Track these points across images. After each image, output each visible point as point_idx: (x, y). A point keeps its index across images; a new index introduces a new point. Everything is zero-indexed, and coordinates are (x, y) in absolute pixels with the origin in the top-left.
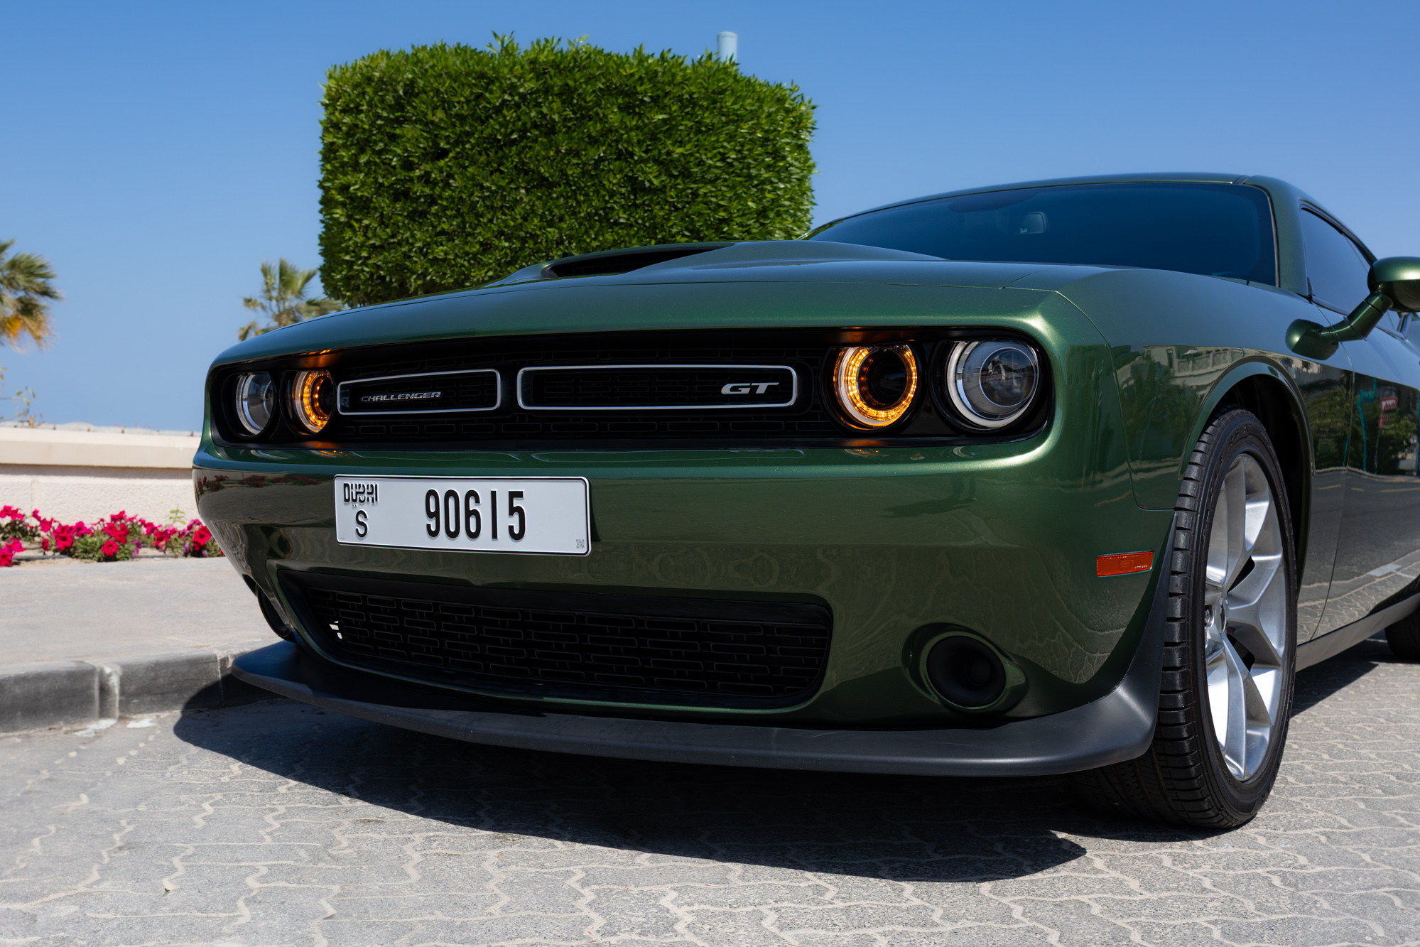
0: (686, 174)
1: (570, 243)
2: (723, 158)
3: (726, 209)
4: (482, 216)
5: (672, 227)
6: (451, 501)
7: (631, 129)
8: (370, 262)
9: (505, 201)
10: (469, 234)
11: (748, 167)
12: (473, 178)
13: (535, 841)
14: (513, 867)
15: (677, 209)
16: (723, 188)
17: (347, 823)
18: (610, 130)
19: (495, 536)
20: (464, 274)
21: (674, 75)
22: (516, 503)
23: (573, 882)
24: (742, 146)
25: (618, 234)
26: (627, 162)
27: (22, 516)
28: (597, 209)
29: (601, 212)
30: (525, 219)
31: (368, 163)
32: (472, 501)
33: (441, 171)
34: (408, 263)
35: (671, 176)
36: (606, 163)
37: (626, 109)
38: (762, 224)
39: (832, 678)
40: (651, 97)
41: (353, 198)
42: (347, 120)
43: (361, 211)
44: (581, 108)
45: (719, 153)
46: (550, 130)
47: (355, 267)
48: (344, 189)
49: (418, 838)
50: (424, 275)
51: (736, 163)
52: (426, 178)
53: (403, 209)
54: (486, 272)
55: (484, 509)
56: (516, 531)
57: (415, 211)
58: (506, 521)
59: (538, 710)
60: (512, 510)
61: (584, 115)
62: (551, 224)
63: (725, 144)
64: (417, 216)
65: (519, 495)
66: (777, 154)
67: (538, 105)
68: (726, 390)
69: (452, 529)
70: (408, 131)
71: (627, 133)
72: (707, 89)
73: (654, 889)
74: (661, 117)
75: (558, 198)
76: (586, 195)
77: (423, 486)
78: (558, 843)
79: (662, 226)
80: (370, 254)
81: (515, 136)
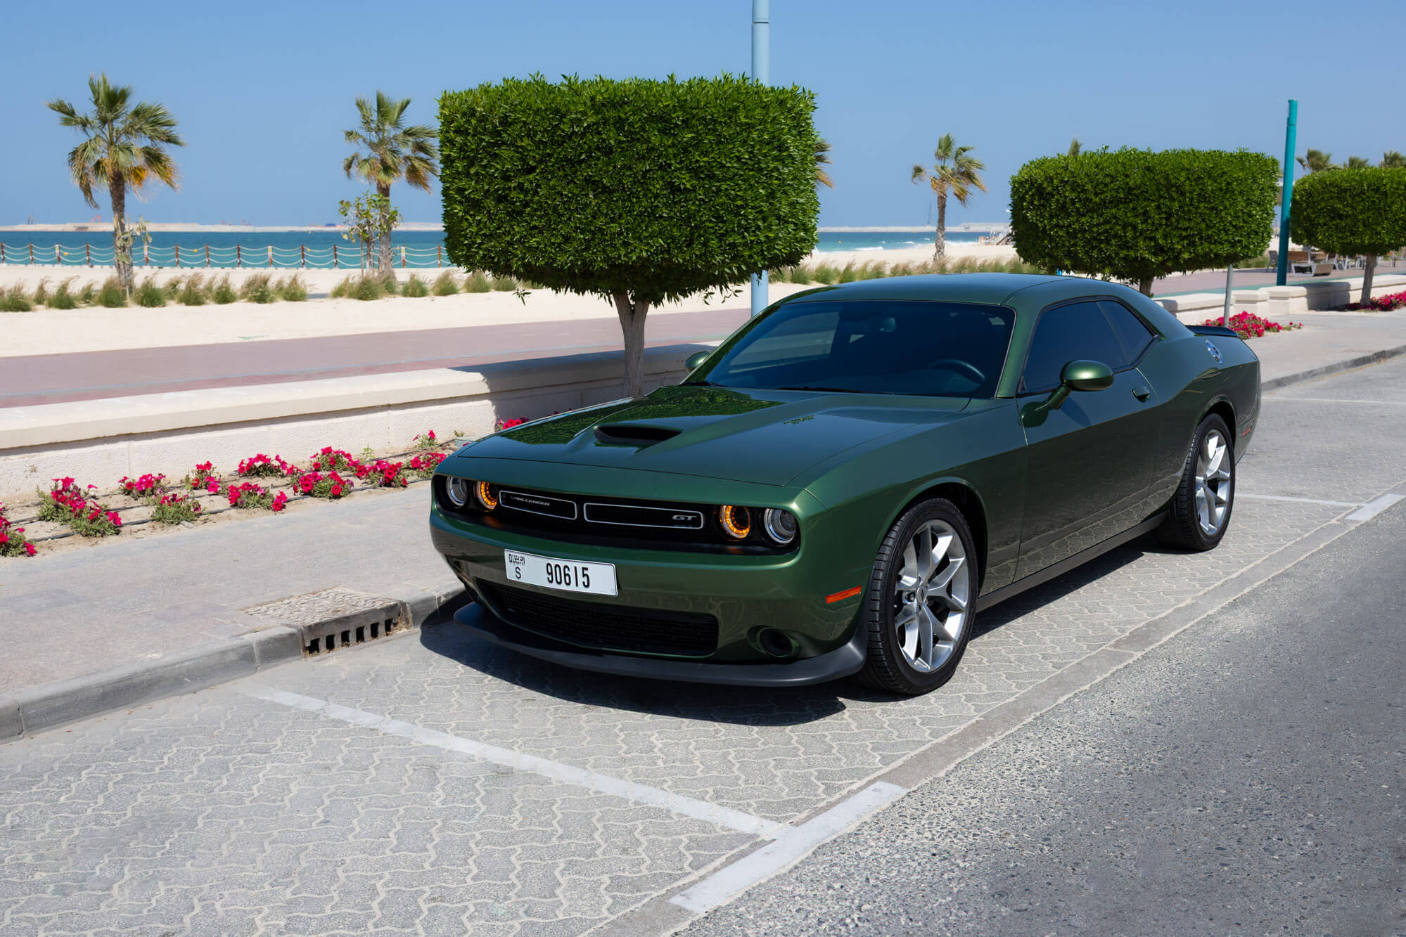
0: (712, 177)
1: (628, 234)
2: (739, 159)
3: (742, 198)
4: (563, 215)
5: (702, 216)
6: (558, 569)
7: (669, 146)
8: (484, 247)
9: (579, 204)
10: (554, 229)
11: (759, 162)
12: (554, 188)
13: (602, 708)
14: (592, 723)
15: (705, 202)
16: (740, 182)
17: (519, 700)
18: (653, 149)
19: (577, 585)
20: (552, 258)
21: (698, 101)
22: (585, 572)
23: (616, 730)
24: (753, 147)
25: (662, 225)
26: (666, 171)
27: (269, 460)
28: (646, 209)
29: (649, 210)
30: (594, 217)
31: (477, 174)
32: (566, 569)
33: (531, 183)
34: (510, 249)
35: (700, 178)
36: (651, 173)
37: (663, 132)
38: (771, 204)
39: (721, 644)
40: (682, 121)
41: (467, 198)
42: (459, 139)
43: (474, 207)
44: (631, 133)
45: (736, 156)
46: (609, 151)
47: (473, 250)
48: (460, 191)
49: (551, 708)
50: (524, 258)
51: (749, 162)
52: (520, 187)
53: (505, 208)
54: (568, 258)
55: (572, 574)
56: (586, 584)
57: (514, 211)
58: (581, 579)
59: (600, 653)
60: (584, 575)
61: (633, 138)
62: (613, 220)
63: (740, 149)
64: (515, 214)
65: (587, 569)
66: (782, 147)
67: (599, 133)
68: (675, 517)
69: (558, 580)
70: (505, 152)
71: (666, 150)
72: (724, 108)
73: (649, 733)
74: (689, 136)
75: (617, 201)
76: (638, 198)
77: (544, 561)
78: (612, 710)
79: (695, 216)
80: (483, 240)
81: (583, 157)
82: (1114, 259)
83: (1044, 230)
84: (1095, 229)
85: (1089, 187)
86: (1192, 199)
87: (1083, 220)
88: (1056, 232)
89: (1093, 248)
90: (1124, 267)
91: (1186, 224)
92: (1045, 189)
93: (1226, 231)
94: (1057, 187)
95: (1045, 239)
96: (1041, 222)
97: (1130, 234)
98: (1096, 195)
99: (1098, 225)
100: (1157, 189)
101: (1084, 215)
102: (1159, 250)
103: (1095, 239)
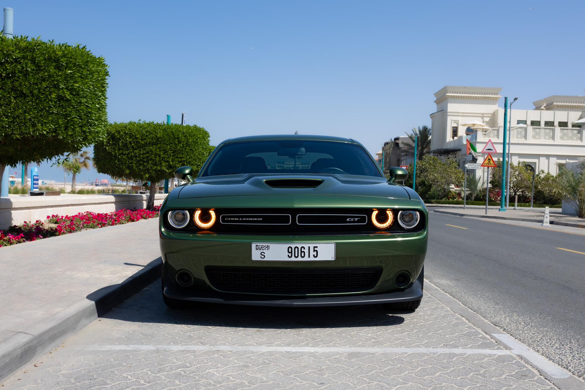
0: (78, 94)
3: (90, 108)
5: (72, 115)
6: (296, 249)
15: (74, 108)
16: (89, 100)
18: (50, 76)
19: (309, 257)
22: (316, 249)
25: (52, 117)
26: (57, 88)
29: (46, 108)
30: (14, 109)
32: (303, 249)
35: (73, 95)
55: (306, 251)
56: (315, 256)
58: (312, 253)
60: (314, 251)
65: (317, 247)
68: (348, 220)
69: (296, 256)
77: (287, 245)
82: (150, 170)
83: (115, 156)
84: (142, 156)
85: (138, 136)
86: (183, 145)
87: (136, 151)
88: (122, 157)
89: (140, 165)
90: (154, 174)
91: (181, 155)
92: (116, 136)
93: (196, 160)
94: (122, 136)
95: (116, 160)
96: (113, 152)
97: (158, 159)
98: (142, 140)
99: (143, 154)
100: (169, 140)
101: (136, 149)
102: (170, 167)
103: (141, 160)
